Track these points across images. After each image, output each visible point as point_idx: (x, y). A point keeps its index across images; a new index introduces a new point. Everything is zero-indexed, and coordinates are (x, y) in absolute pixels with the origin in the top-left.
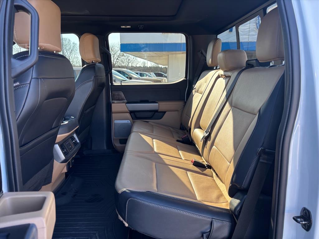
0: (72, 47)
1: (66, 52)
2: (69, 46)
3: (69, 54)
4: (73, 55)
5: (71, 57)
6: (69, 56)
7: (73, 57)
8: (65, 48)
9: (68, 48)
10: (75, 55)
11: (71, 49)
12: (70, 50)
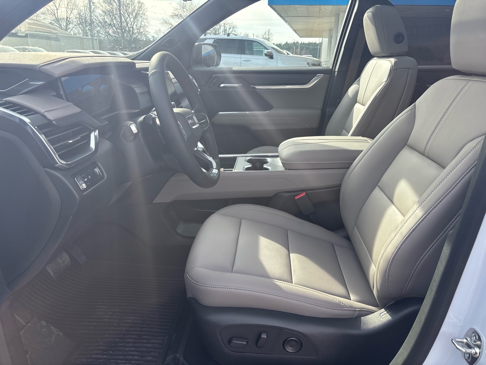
0: (136, 8)
1: (127, 16)
2: (133, 7)
3: (132, 20)
4: (139, 22)
5: (136, 25)
6: (133, 23)
7: (138, 26)
8: (126, 11)
9: (130, 10)
10: (142, 22)
11: (136, 12)
12: (134, 14)
